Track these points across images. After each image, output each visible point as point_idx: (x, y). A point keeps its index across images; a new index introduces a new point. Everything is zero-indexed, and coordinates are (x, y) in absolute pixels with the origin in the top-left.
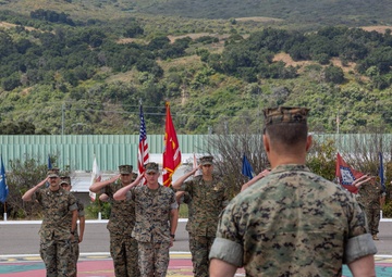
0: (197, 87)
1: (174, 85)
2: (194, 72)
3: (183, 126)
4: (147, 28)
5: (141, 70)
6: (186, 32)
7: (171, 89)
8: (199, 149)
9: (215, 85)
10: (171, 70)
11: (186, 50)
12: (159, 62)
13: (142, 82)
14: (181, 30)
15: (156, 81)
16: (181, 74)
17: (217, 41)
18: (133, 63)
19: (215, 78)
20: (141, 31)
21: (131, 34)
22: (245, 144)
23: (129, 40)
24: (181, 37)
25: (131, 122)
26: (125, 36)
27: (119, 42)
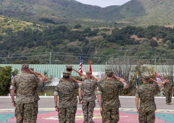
0: (101, 47)
1: (92, 47)
2: (100, 42)
3: (96, 62)
4: (83, 25)
5: (80, 40)
6: (97, 27)
7: (92, 48)
8: (102, 69)
9: (108, 47)
10: (92, 41)
11: (98, 34)
12: (87, 38)
13: (80, 45)
14: (96, 26)
15: (86, 45)
16: (95, 42)
17: (109, 30)
18: (77, 38)
19: (108, 44)
20: (80, 26)
21: (76, 27)
22: (120, 68)
23: (76, 30)
24: (96, 29)
25: (76, 60)
26: (74, 28)
27: (72, 30)
